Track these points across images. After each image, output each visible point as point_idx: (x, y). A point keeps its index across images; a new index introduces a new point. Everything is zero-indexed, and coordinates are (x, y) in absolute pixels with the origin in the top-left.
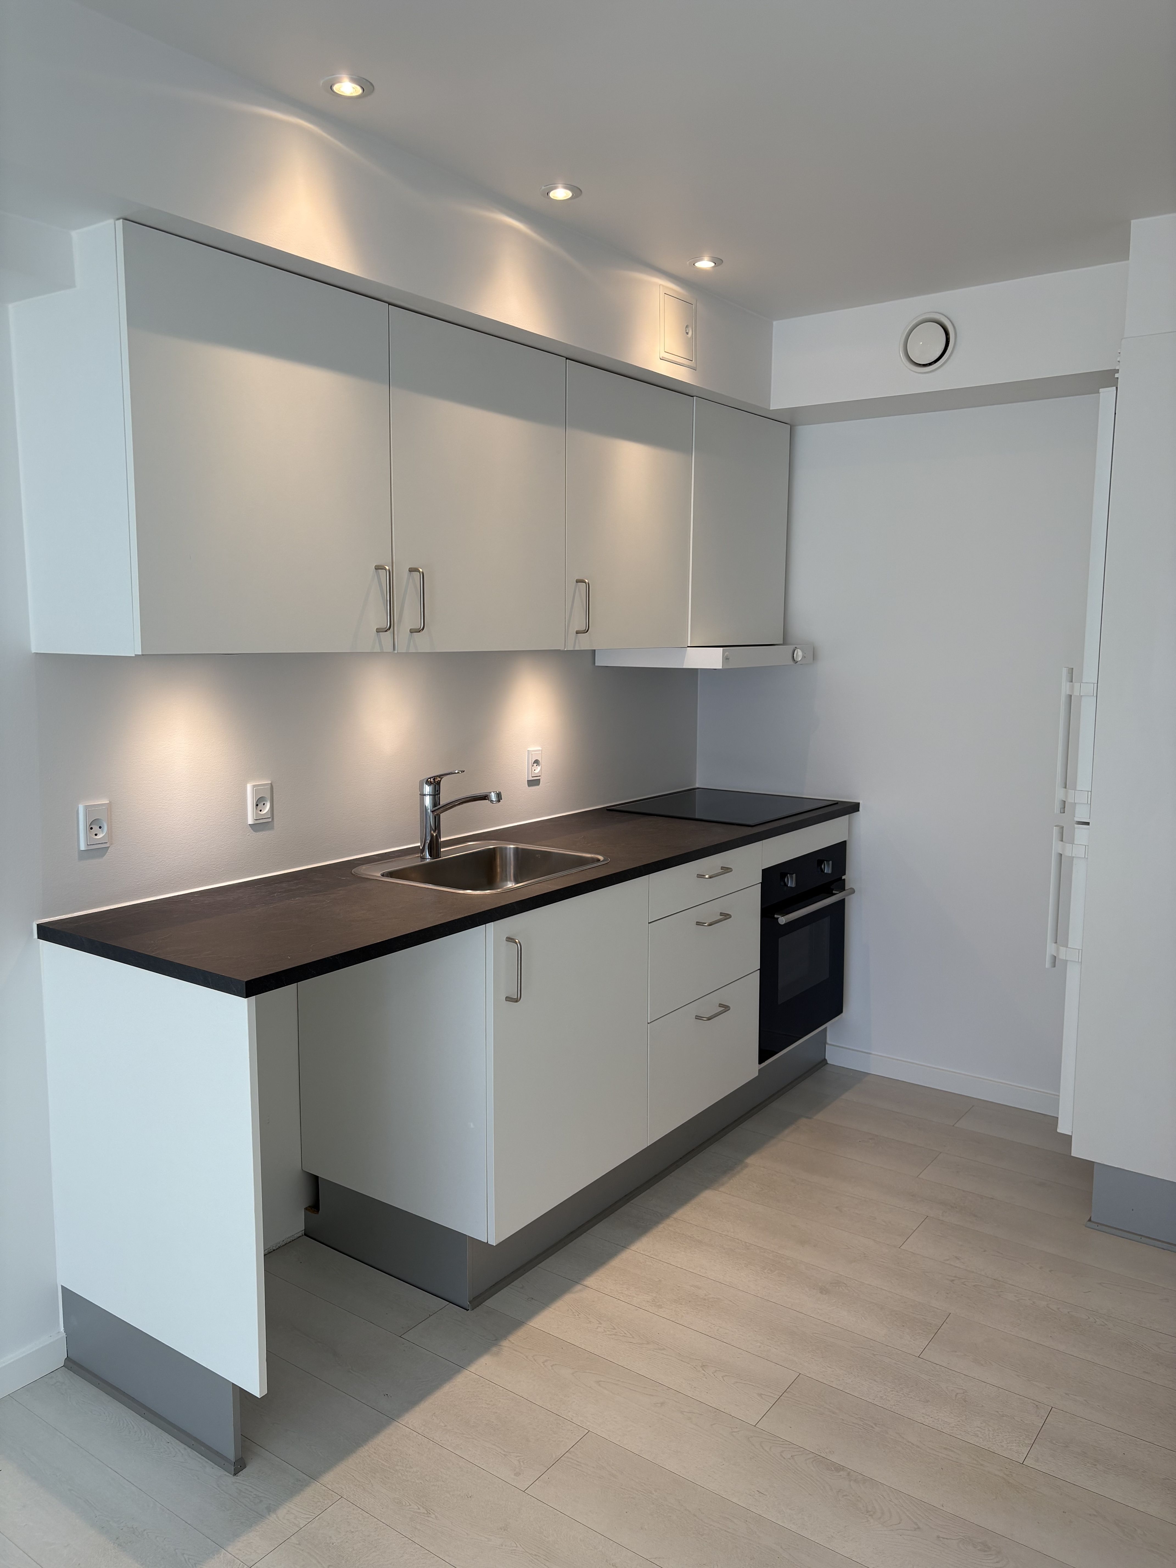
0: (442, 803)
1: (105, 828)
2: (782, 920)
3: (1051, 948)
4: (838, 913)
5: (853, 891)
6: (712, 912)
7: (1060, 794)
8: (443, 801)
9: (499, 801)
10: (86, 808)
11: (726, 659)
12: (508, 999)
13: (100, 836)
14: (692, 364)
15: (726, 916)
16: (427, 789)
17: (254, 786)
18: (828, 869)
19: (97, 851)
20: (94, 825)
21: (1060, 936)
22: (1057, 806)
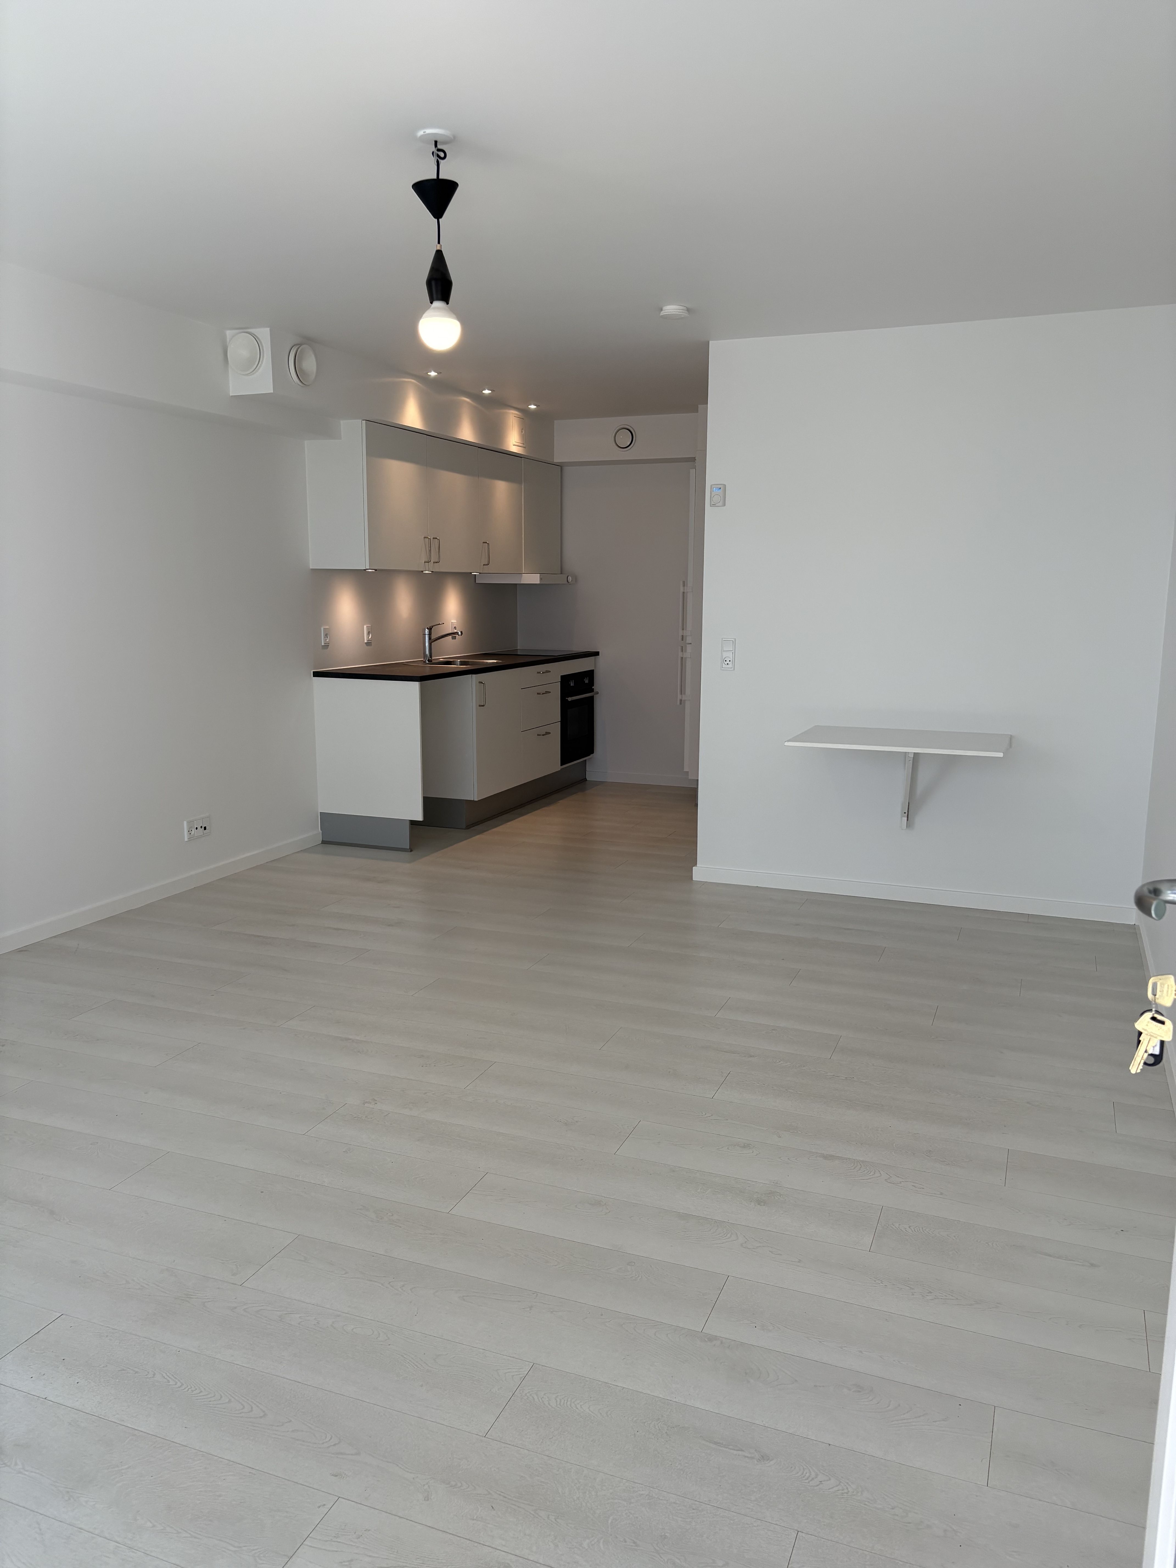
0: (432, 638)
1: (328, 637)
2: (570, 699)
3: (679, 697)
4: (591, 701)
5: (597, 693)
6: (542, 689)
7: (681, 633)
8: (433, 637)
9: (461, 635)
10: (324, 628)
11: (541, 579)
12: (480, 706)
13: (327, 640)
14: (524, 446)
15: (547, 692)
16: (427, 631)
17: (367, 627)
18: (587, 681)
19: (326, 646)
20: (326, 635)
21: (682, 692)
22: (680, 638)
